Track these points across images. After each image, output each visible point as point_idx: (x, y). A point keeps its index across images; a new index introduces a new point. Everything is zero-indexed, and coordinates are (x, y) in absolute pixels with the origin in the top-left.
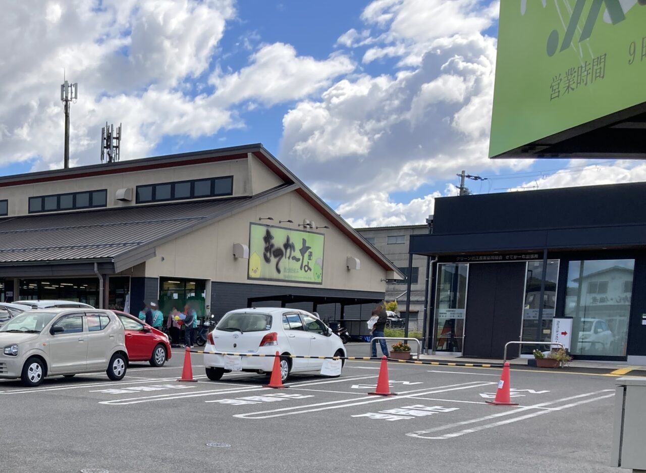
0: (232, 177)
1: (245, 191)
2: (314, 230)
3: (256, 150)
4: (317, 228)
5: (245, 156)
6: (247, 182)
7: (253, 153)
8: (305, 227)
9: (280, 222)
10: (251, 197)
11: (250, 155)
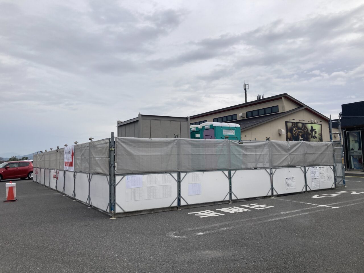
0: (278, 106)
1: (283, 110)
2: (316, 123)
3: (285, 96)
4: (317, 122)
5: (281, 98)
6: (283, 107)
7: (284, 97)
8: (311, 122)
9: (300, 121)
10: (285, 112)
11: (283, 98)
